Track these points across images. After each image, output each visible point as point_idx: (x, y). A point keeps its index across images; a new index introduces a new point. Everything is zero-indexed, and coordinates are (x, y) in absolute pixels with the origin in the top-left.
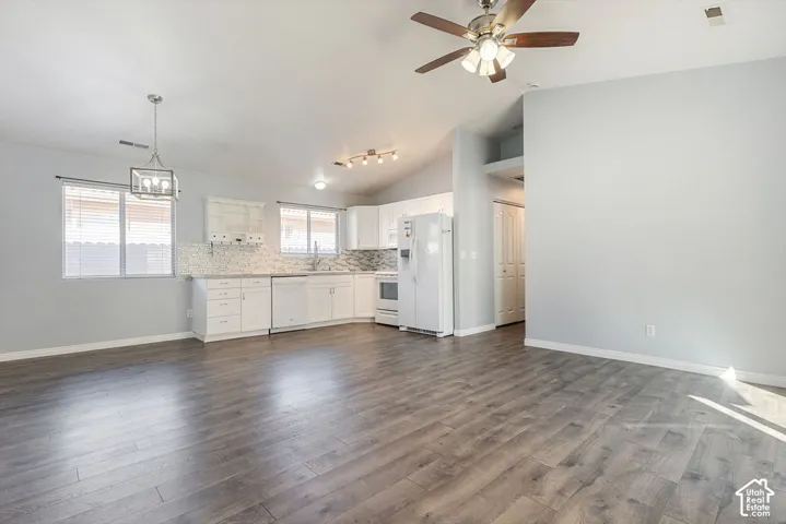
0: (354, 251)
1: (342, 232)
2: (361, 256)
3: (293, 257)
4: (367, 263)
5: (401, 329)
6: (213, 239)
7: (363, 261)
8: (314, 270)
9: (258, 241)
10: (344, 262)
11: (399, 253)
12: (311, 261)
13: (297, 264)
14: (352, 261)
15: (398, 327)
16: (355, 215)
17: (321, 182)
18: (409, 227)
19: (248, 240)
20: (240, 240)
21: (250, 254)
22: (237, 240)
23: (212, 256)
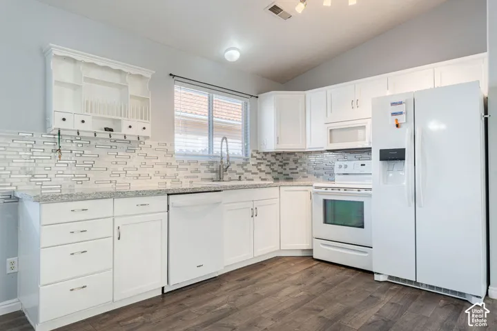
0: (266, 153)
1: (252, 128)
2: (273, 160)
3: (190, 160)
4: (280, 170)
5: (377, 277)
6: (62, 125)
7: (276, 167)
8: (220, 179)
9: (142, 133)
10: (254, 169)
11: (376, 155)
12: (215, 167)
13: (197, 171)
14: (263, 167)
15: (372, 273)
16: (272, 104)
17: (234, 51)
18: (402, 111)
19: (125, 130)
20: (111, 130)
21: (127, 154)
22: (106, 129)
23: (60, 157)
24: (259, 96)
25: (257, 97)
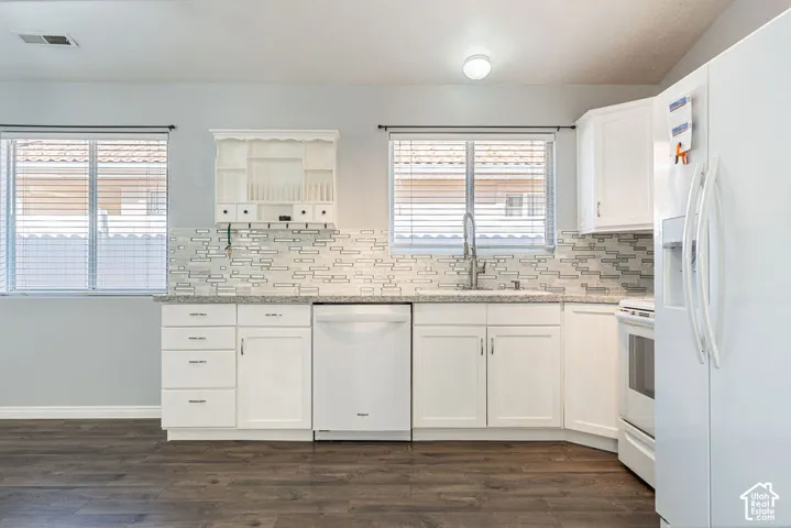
6: (222, 218)
9: (322, 219)
10: (567, 269)
18: (685, 122)
19: (298, 218)
20: (288, 219)
21: (314, 248)
22: (281, 218)
23: (230, 255)
24: (577, 123)
25: (574, 127)
